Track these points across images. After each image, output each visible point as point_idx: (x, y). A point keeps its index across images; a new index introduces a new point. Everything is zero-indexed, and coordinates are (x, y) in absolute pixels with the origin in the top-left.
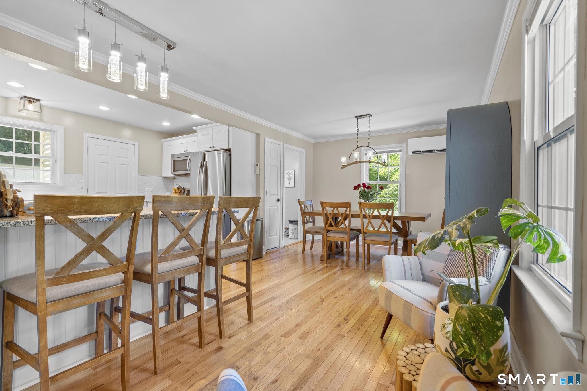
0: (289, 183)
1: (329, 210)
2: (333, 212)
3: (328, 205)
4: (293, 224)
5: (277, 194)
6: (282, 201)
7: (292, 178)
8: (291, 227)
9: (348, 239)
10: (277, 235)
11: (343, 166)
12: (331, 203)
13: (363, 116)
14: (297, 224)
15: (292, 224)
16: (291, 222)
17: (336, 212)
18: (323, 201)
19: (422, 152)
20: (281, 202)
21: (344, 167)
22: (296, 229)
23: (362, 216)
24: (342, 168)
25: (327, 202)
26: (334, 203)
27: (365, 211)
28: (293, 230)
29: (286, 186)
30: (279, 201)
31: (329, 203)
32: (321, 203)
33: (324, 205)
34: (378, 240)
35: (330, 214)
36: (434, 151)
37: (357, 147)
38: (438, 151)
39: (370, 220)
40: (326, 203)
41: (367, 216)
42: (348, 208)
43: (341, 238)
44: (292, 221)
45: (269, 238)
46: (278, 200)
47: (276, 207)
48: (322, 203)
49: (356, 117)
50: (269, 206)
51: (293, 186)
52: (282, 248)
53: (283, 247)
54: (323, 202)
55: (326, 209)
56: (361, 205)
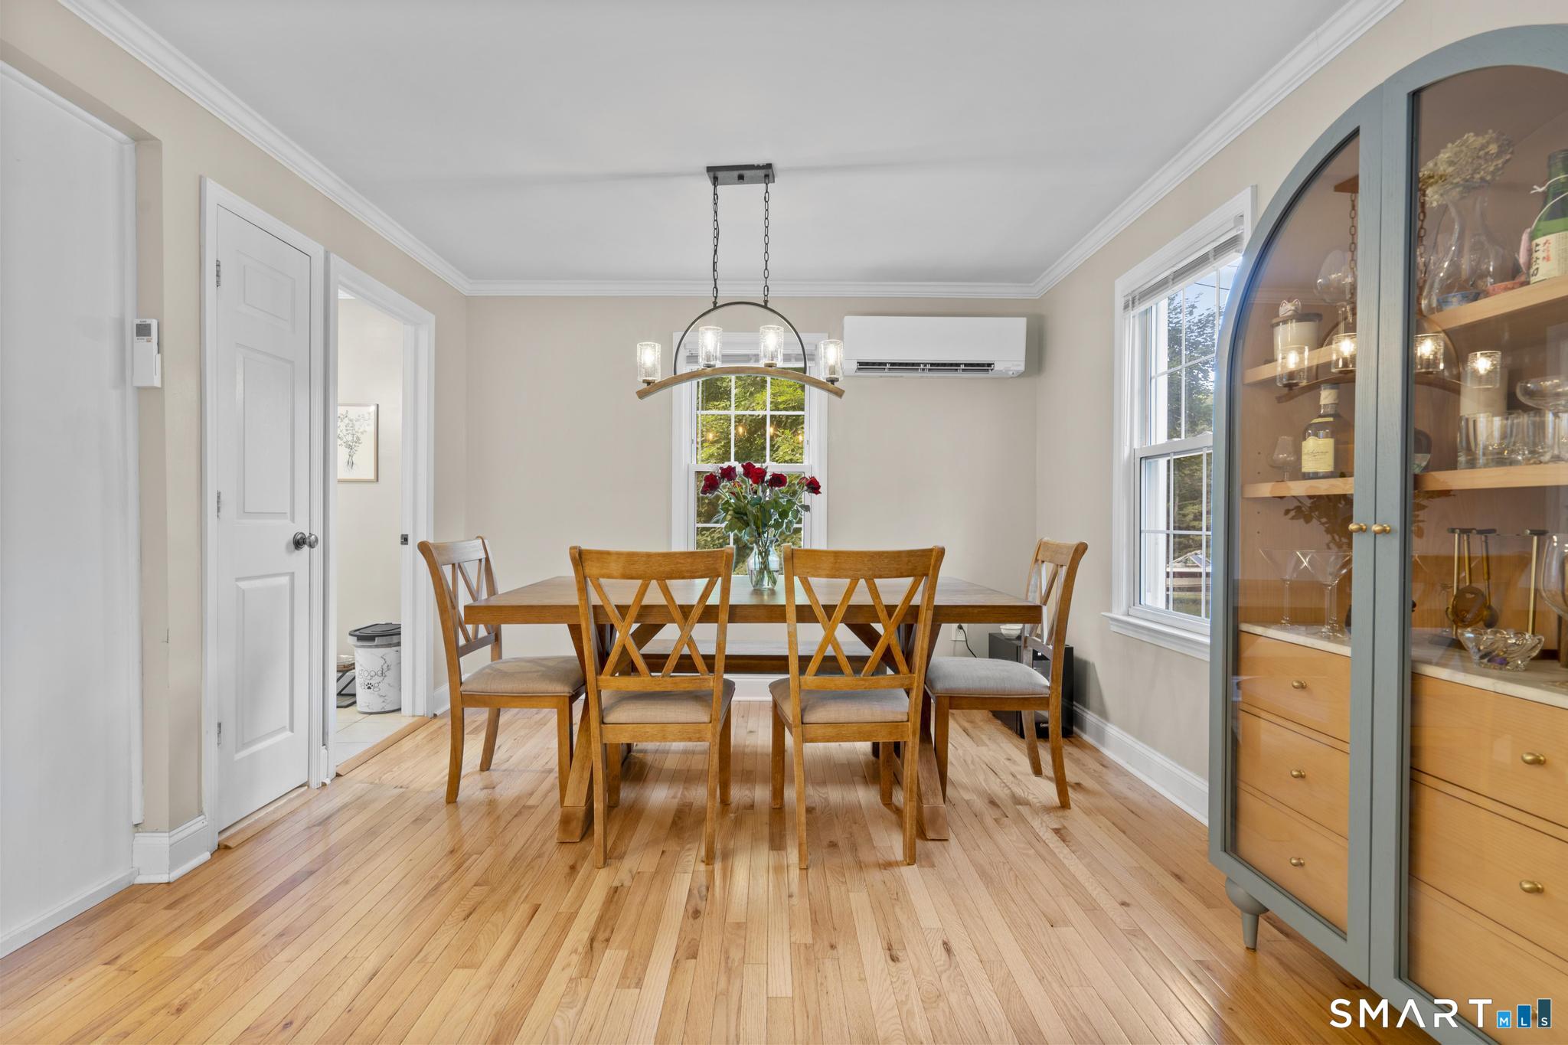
0: (351, 464)
1: (620, 592)
2: (641, 600)
3: (615, 567)
4: (377, 646)
5: (288, 511)
6: (319, 547)
7: (362, 439)
8: (366, 659)
9: (714, 728)
10: (292, 730)
11: (649, 383)
12: (631, 557)
13: (741, 173)
14: (399, 644)
15: (370, 647)
16: (365, 637)
17: (654, 596)
18: (584, 547)
19: (888, 366)
20: (314, 550)
21: (651, 388)
22: (392, 671)
23: (791, 614)
24: (642, 394)
25: (608, 553)
26: (649, 555)
27: (808, 589)
28: (376, 674)
29: (340, 476)
30: (306, 548)
31: (619, 554)
32: (573, 559)
33: (591, 569)
34: (861, 719)
35: (623, 610)
36: (925, 364)
37: (715, 303)
38: (937, 366)
39: (833, 629)
40: (603, 555)
41: (820, 613)
42: (718, 576)
43: (680, 726)
44: (369, 632)
45: (239, 756)
46: (299, 543)
47: (285, 580)
48: (580, 558)
49: (710, 169)
50: (238, 579)
51: (372, 477)
52: (324, 784)
53: (328, 781)
54: (589, 552)
55: (599, 588)
56: (795, 561)
